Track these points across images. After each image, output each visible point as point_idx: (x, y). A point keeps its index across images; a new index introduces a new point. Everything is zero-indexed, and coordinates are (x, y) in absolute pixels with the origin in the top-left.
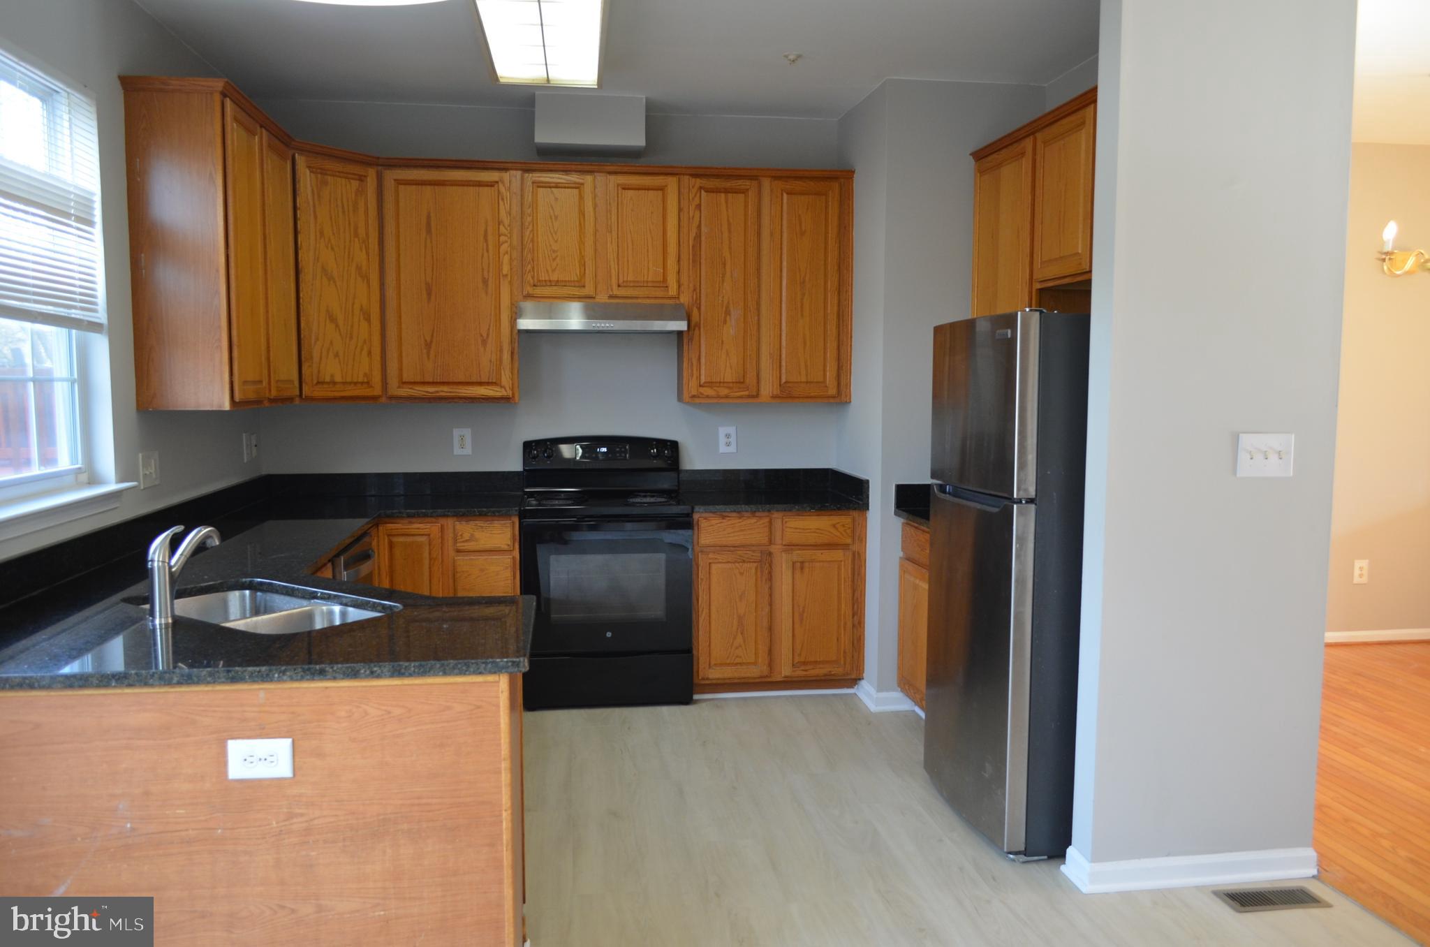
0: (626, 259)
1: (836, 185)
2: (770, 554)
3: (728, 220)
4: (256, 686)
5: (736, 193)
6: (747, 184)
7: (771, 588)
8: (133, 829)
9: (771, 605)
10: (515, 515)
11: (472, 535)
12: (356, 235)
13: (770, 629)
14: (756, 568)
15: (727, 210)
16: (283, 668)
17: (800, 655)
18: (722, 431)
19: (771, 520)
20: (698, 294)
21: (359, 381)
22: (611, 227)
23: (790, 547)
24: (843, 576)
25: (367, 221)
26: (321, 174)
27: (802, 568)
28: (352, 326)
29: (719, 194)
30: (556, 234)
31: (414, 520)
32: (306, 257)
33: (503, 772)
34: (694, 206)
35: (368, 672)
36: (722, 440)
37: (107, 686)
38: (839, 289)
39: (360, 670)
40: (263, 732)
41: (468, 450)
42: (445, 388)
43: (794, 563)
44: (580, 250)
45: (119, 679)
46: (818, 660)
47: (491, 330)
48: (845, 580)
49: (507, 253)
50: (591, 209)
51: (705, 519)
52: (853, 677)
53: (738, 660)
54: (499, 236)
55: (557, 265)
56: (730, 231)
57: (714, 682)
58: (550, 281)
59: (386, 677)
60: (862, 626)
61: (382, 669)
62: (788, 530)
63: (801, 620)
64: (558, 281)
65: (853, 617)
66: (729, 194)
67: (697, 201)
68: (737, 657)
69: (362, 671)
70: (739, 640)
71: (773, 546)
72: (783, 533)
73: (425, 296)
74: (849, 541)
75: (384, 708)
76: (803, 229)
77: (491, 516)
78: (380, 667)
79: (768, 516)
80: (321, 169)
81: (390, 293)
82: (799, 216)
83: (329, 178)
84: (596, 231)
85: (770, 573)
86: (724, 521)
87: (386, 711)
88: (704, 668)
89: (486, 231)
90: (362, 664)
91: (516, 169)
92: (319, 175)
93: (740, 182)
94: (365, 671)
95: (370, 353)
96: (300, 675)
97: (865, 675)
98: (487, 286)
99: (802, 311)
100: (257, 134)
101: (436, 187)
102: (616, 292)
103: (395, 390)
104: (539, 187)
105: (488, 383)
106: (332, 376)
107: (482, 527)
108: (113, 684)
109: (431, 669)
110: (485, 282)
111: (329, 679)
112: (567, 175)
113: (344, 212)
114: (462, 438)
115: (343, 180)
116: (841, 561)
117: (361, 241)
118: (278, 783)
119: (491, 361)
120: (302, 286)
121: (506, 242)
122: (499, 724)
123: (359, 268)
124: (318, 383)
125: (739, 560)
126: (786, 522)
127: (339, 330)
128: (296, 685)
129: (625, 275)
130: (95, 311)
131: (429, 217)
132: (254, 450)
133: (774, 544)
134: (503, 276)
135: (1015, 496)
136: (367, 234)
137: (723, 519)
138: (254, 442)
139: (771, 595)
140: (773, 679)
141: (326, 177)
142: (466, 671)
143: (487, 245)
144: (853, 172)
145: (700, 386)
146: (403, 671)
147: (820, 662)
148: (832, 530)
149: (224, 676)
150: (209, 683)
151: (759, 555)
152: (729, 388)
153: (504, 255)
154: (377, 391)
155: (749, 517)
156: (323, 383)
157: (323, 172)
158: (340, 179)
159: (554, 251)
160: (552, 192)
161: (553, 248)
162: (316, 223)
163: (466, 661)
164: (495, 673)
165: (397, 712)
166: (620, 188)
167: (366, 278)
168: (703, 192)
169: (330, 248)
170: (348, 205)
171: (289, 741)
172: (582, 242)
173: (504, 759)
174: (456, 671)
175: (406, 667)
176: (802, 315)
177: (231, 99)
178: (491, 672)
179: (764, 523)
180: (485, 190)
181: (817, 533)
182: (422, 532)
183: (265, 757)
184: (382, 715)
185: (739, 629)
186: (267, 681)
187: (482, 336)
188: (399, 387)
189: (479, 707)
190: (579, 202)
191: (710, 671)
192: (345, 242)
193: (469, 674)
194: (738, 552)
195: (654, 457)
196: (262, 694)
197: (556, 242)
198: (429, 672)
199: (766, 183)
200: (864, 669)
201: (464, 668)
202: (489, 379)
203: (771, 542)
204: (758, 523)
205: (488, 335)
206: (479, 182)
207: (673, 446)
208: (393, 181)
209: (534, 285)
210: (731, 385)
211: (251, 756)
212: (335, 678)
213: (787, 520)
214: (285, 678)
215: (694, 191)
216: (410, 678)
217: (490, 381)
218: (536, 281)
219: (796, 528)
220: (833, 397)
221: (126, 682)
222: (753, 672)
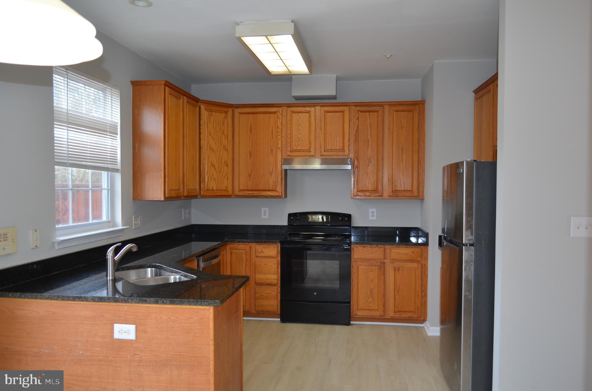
0: (327, 140)
1: (417, 107)
2: (384, 263)
3: (370, 123)
4: (124, 304)
5: (373, 112)
6: (378, 108)
7: (384, 278)
8: (82, 354)
9: (384, 285)
10: (278, 243)
11: (262, 250)
12: (223, 134)
13: (384, 296)
14: (378, 269)
15: (370, 119)
16: (132, 298)
17: (397, 308)
18: (371, 210)
19: (385, 248)
20: (357, 154)
21: (223, 189)
22: (322, 128)
23: (394, 260)
24: (417, 274)
25: (228, 129)
26: (210, 111)
27: (399, 270)
28: (221, 169)
29: (366, 113)
30: (300, 131)
31: (240, 243)
32: (204, 143)
33: (211, 345)
34: (356, 118)
35: (162, 302)
36: (371, 214)
37: (75, 300)
38: (419, 151)
39: (159, 301)
40: (126, 322)
41: (267, 216)
42: (256, 192)
43: (395, 268)
44: (309, 137)
45: (78, 298)
46: (406, 310)
47: (274, 169)
48: (418, 276)
49: (280, 139)
50: (314, 121)
51: (356, 247)
52: (422, 319)
53: (370, 308)
54: (277, 133)
55: (300, 143)
56: (371, 128)
57: (360, 316)
58: (297, 150)
59: (168, 304)
60: (426, 297)
61: (167, 301)
62: (392, 253)
63: (398, 292)
64: (300, 150)
65: (422, 293)
66: (370, 113)
67: (357, 116)
68: (370, 306)
69: (160, 301)
70: (371, 299)
71: (386, 260)
72: (390, 254)
73: (249, 156)
74: (420, 259)
75: (168, 316)
76: (403, 126)
77: (269, 243)
78: (166, 300)
79: (384, 247)
80: (211, 110)
81: (236, 155)
82: (401, 121)
83: (214, 113)
84: (316, 129)
85: (384, 271)
86: (364, 248)
87: (169, 317)
88: (355, 310)
89: (272, 131)
90: (160, 299)
91: (285, 107)
92: (210, 112)
93: (375, 108)
94: (161, 301)
95: (228, 179)
96: (138, 301)
97: (427, 319)
98: (272, 152)
99: (402, 160)
100: (181, 99)
101: (254, 115)
102: (323, 153)
103: (237, 192)
104: (293, 113)
105: (272, 190)
106: (212, 187)
107: (266, 247)
108: (77, 300)
109: (184, 302)
110: (272, 151)
111: (148, 304)
112: (304, 108)
113: (219, 125)
114: (265, 211)
115: (219, 113)
116: (416, 268)
117: (225, 136)
118: (131, 341)
119: (273, 182)
120: (202, 153)
121: (280, 135)
122: (209, 326)
123: (224, 146)
124: (207, 190)
125: (371, 266)
126: (391, 250)
127: (216, 170)
128: (137, 305)
129: (327, 146)
130: (117, 165)
131: (251, 126)
132: (187, 215)
133: (386, 259)
134: (279, 148)
135: (464, 243)
136: (228, 134)
137: (364, 247)
138: (187, 212)
139: (384, 281)
140: (386, 317)
141: (212, 113)
142: (197, 304)
143: (273, 137)
144: (425, 101)
145: (358, 192)
146: (174, 302)
147: (406, 311)
148: (412, 254)
149: (113, 300)
150: (107, 302)
151: (379, 263)
152: (370, 192)
153: (279, 140)
154: (230, 193)
155: (375, 247)
156: (209, 190)
157: (211, 111)
158: (218, 113)
159: (299, 138)
160: (298, 115)
161: (298, 137)
162: (208, 130)
163: (197, 300)
164: (208, 305)
165: (173, 318)
166: (325, 112)
167: (227, 150)
168: (359, 112)
169: (213, 139)
170: (221, 123)
171: (134, 326)
172: (310, 134)
173: (211, 340)
174: (193, 304)
175: (175, 301)
176: (402, 162)
177: (168, 86)
178: (206, 305)
179: (382, 250)
180: (272, 115)
181: (405, 255)
182: (242, 248)
183: (126, 331)
184: (167, 319)
185: (371, 295)
186: (127, 303)
187: (270, 172)
188: (239, 192)
189: (202, 319)
190: (309, 118)
191: (358, 312)
192: (219, 137)
193: (198, 305)
194: (370, 262)
195: (340, 221)
196: (126, 307)
197: (300, 134)
198: (183, 303)
199: (387, 108)
200: (427, 315)
201: (196, 303)
202: (272, 188)
203: (384, 258)
204: (379, 250)
205: (272, 171)
206: (270, 112)
207: (349, 216)
208: (238, 113)
209: (291, 152)
210: (371, 191)
211: (122, 330)
212: (150, 303)
213: (392, 249)
214: (133, 302)
215: (356, 112)
216: (177, 305)
217: (273, 189)
218: (291, 150)
219: (396, 253)
220: (416, 197)
221: (81, 299)
222: (377, 314)
